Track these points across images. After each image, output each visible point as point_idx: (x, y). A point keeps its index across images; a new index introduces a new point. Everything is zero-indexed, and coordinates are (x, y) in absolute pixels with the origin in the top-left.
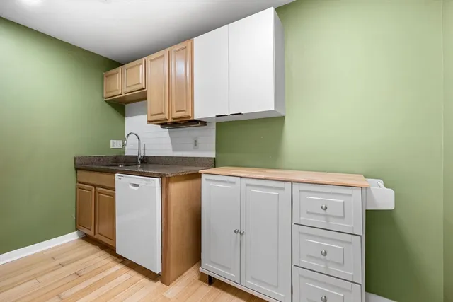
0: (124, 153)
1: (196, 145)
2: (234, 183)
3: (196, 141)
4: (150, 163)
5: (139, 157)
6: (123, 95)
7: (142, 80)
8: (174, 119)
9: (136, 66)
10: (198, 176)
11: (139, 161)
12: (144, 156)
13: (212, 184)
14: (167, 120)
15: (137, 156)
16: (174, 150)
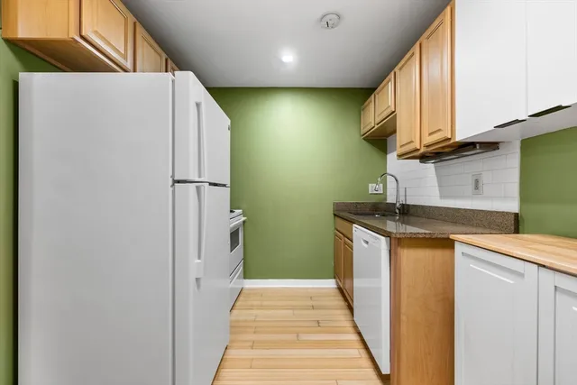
0: (386, 199)
1: (477, 187)
2: (521, 275)
3: (477, 181)
4: (412, 215)
5: (398, 205)
6: (376, 127)
7: (391, 102)
8: (428, 146)
9: (385, 85)
10: (449, 244)
11: (397, 211)
12: (403, 205)
13: (473, 266)
14: (418, 150)
15: (395, 204)
16: (442, 196)
